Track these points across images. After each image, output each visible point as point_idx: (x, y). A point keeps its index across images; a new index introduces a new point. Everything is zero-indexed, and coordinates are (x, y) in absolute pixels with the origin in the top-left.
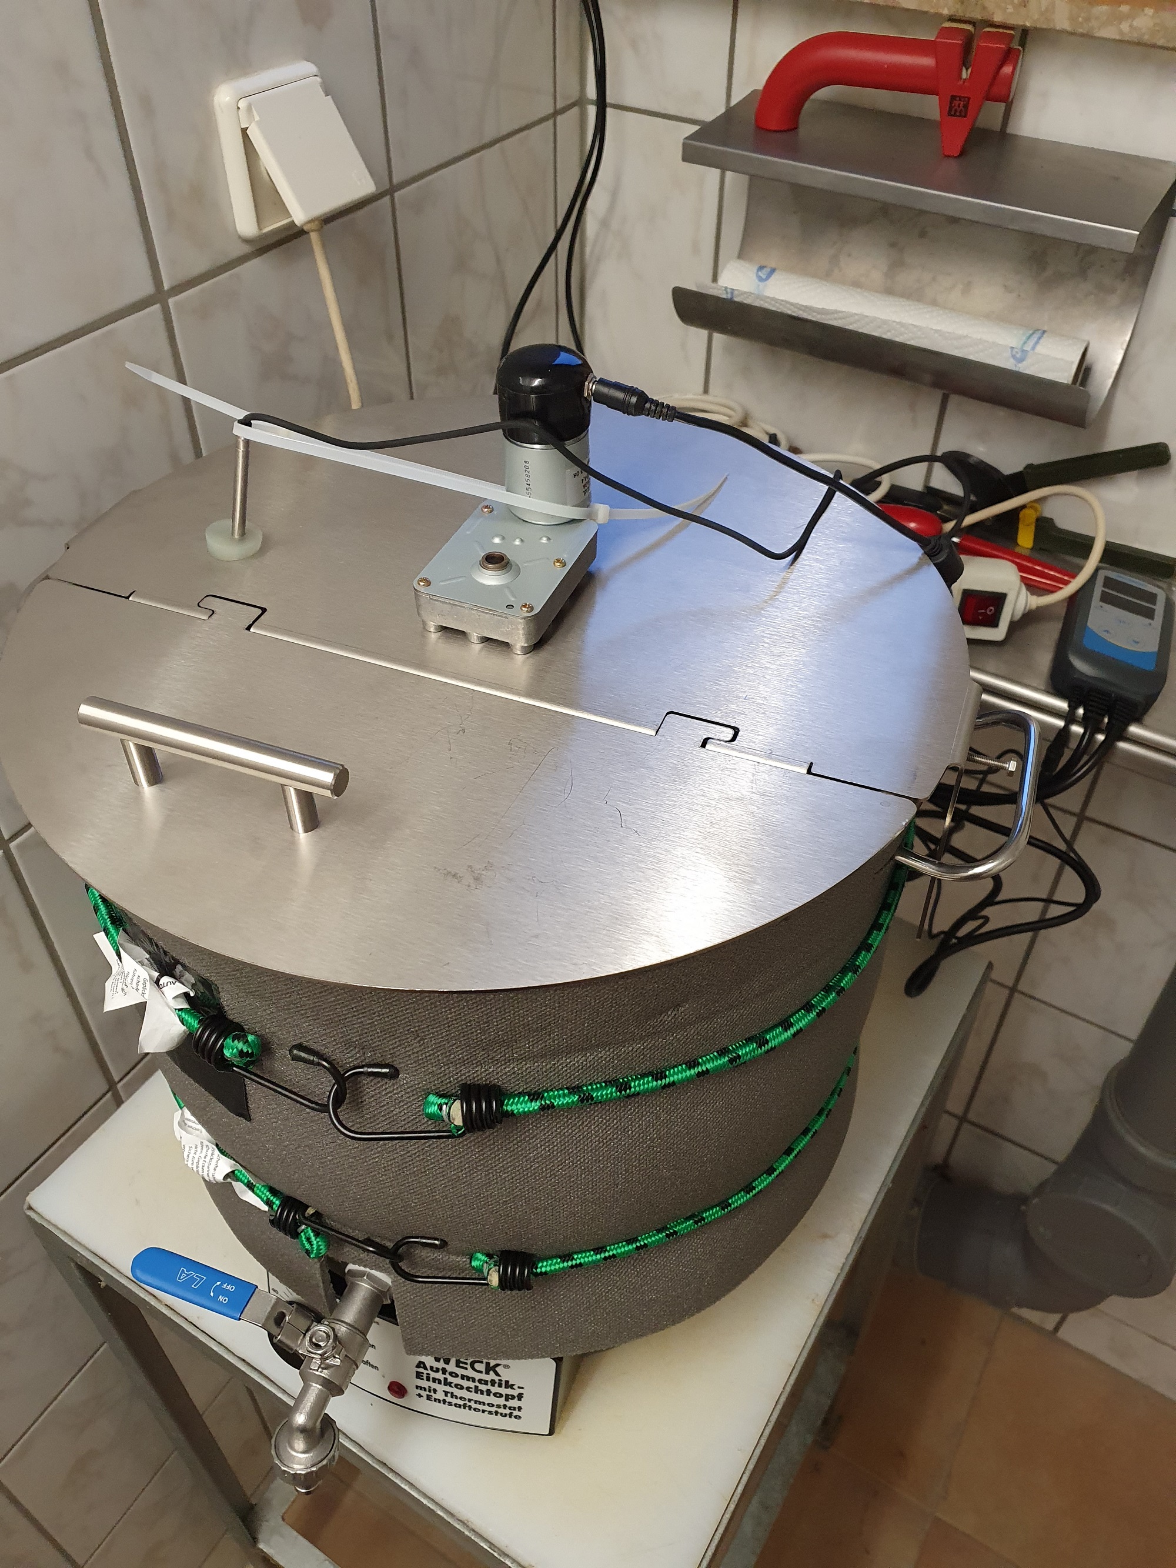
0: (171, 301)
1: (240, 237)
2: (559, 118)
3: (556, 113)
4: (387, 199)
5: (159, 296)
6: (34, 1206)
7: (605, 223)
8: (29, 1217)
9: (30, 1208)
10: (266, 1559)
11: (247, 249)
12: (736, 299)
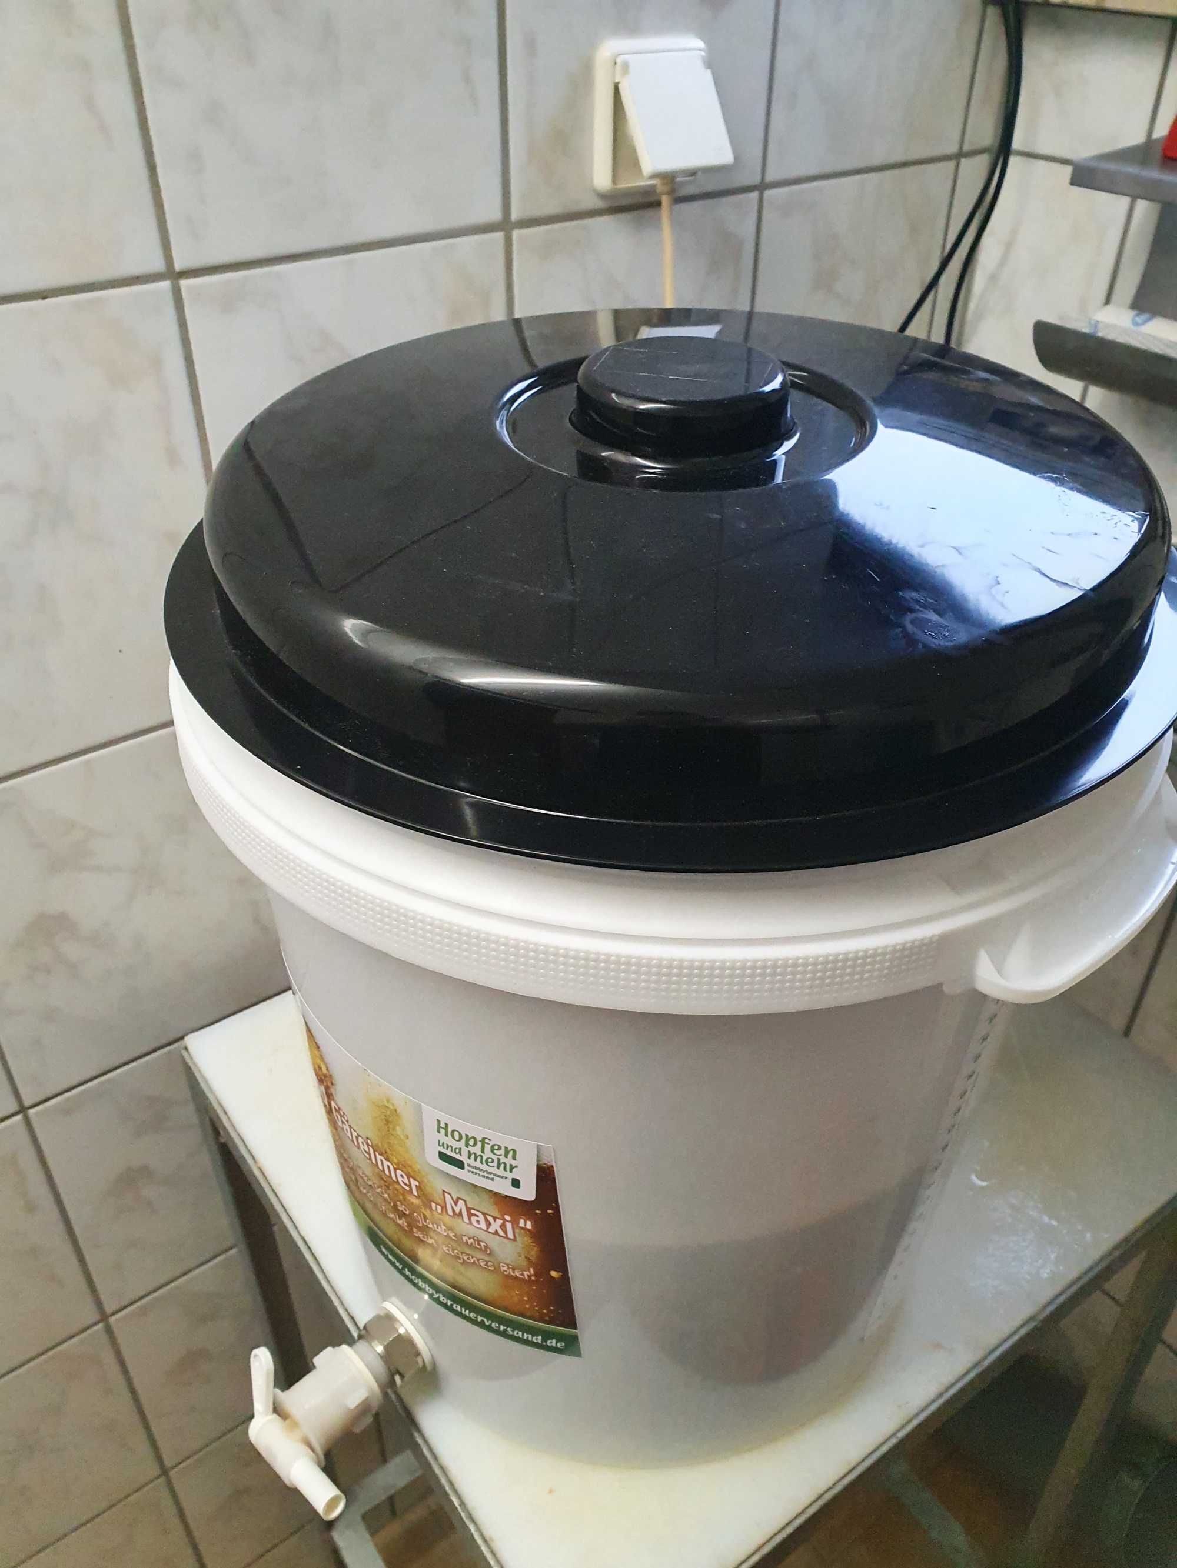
0: (516, 234)
1: (595, 191)
2: (964, 162)
3: (959, 156)
4: (755, 195)
5: (505, 225)
6: (190, 1048)
7: (993, 278)
8: (182, 1056)
9: (186, 1049)
10: (335, 1553)
11: (600, 204)
12: (1100, 334)
